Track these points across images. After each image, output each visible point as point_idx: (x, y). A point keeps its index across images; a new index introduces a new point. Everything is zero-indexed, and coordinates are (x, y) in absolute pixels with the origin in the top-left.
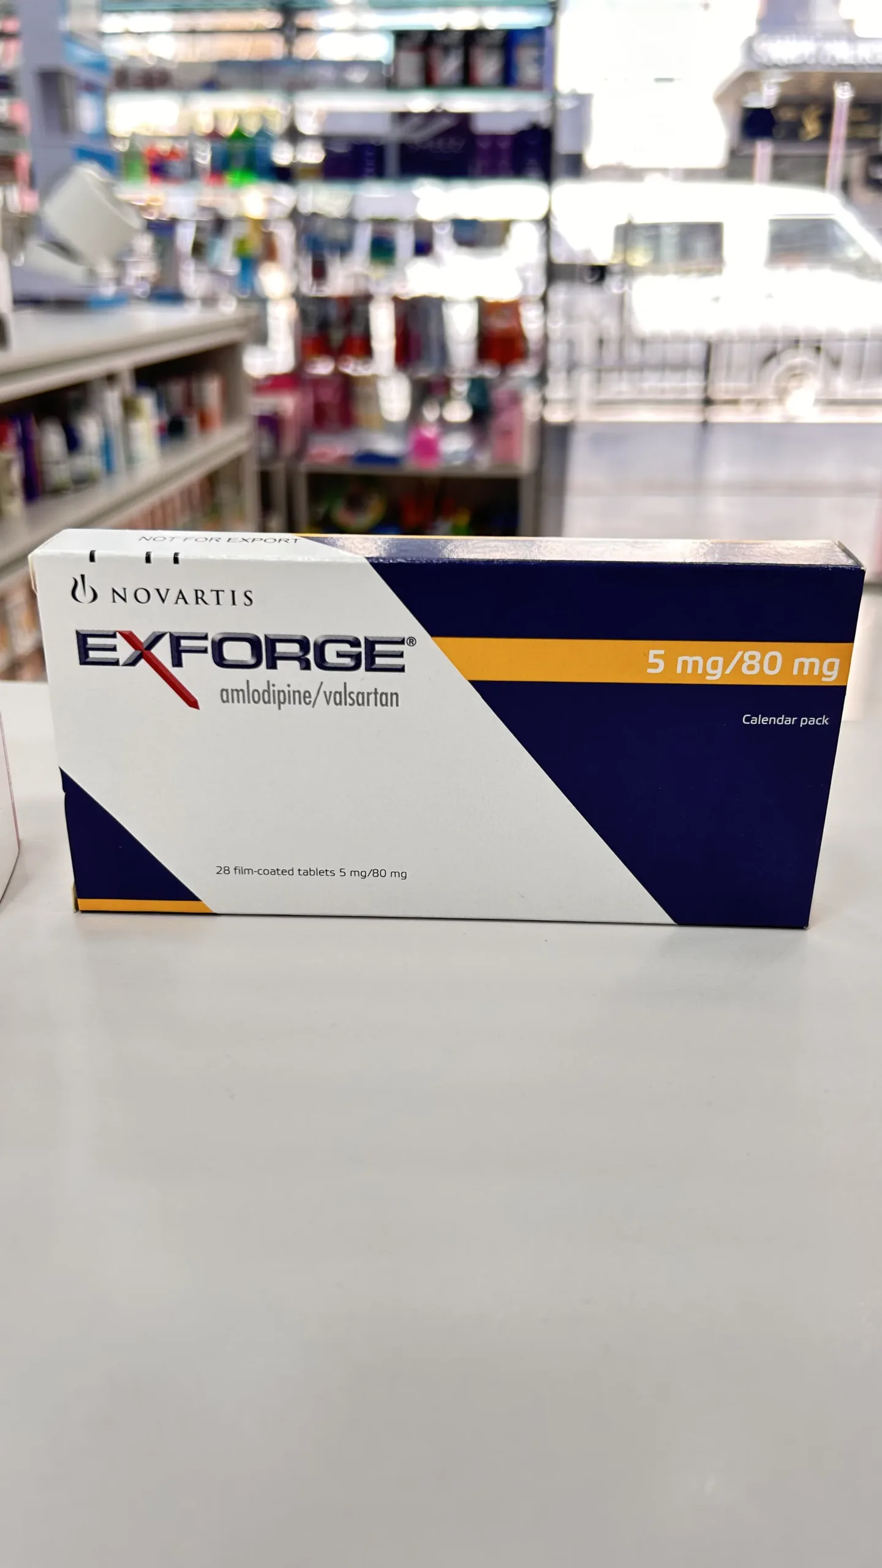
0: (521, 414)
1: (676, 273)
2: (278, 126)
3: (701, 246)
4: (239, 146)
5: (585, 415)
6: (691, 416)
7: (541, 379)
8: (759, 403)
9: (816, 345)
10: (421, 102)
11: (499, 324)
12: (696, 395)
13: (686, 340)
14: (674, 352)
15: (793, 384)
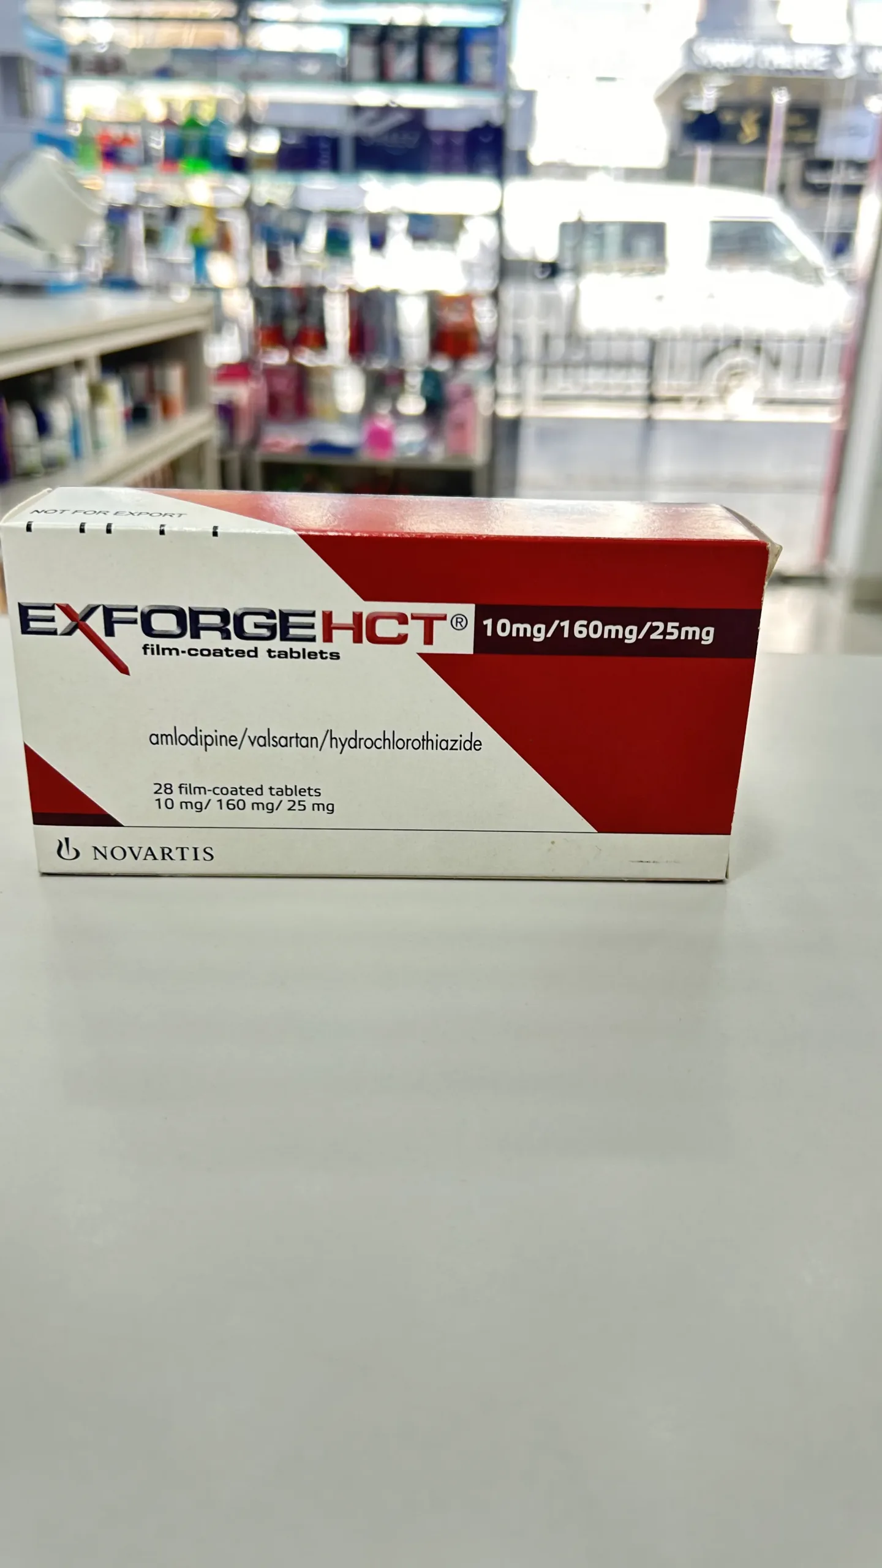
0: (475, 408)
1: (620, 271)
2: (233, 115)
3: (644, 245)
4: (194, 135)
5: (532, 410)
6: (635, 413)
7: (492, 373)
8: (701, 401)
9: (755, 344)
10: (373, 96)
11: (453, 318)
12: (640, 392)
13: (629, 337)
14: (618, 350)
15: (734, 383)
